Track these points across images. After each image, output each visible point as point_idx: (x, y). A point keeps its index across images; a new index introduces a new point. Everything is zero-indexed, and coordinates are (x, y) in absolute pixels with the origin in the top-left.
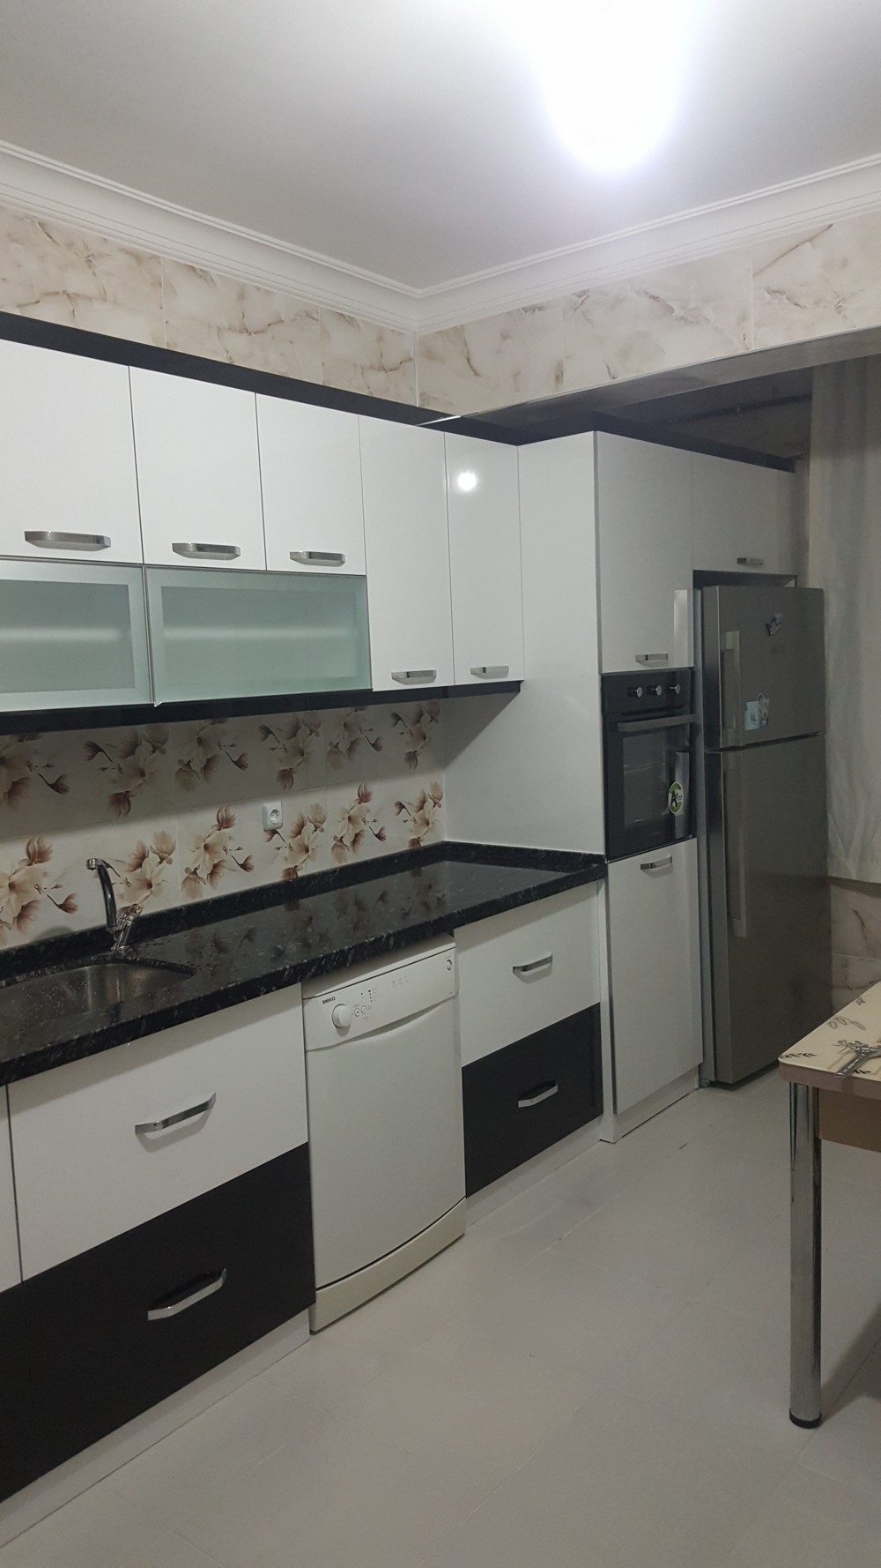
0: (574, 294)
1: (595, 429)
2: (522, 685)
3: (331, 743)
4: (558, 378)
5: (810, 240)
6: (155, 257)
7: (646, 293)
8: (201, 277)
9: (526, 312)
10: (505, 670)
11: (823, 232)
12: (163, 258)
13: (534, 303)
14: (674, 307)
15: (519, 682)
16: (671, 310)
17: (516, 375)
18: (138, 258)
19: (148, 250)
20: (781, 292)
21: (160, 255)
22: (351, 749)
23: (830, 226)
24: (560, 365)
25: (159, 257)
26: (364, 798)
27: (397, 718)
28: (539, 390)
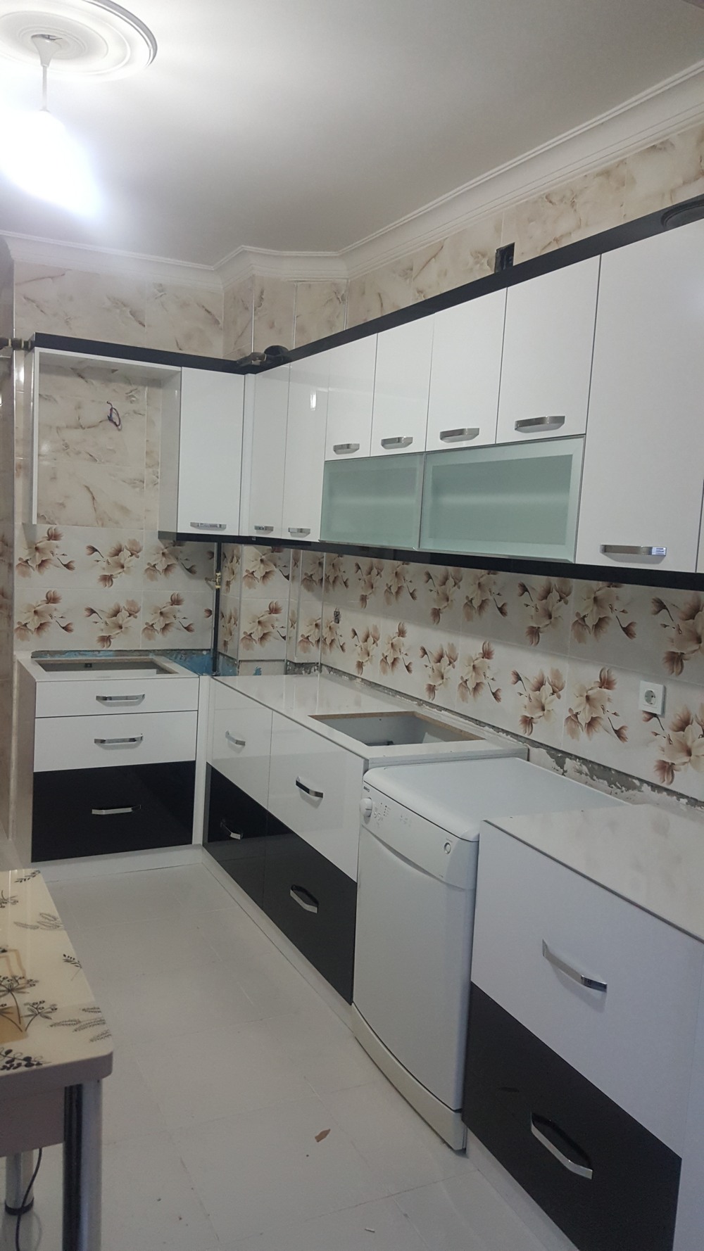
6: (622, 161)
8: (661, 149)
18: (608, 173)
19: (618, 159)
21: (628, 155)
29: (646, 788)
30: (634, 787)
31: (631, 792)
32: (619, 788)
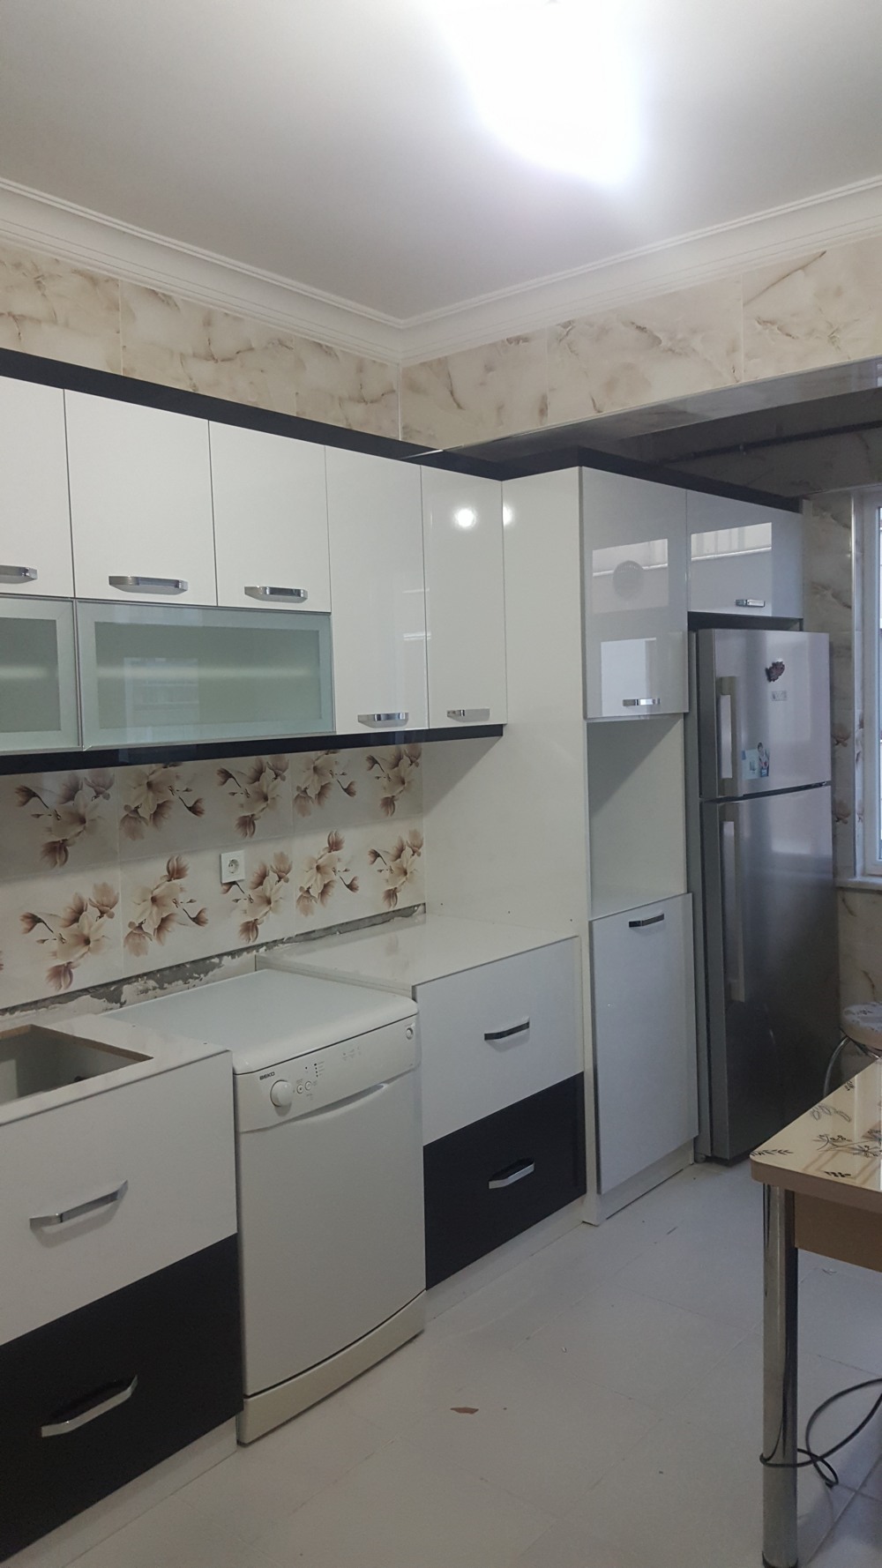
0: (559, 325)
1: (580, 464)
2: (504, 729)
3: (298, 788)
4: (543, 412)
5: (803, 268)
6: (113, 280)
7: (633, 323)
8: (163, 301)
9: (511, 343)
10: (486, 713)
11: (815, 260)
12: (122, 281)
13: (519, 334)
14: (661, 338)
15: (501, 726)
16: (657, 341)
17: (500, 408)
18: (93, 280)
19: (105, 273)
20: (772, 323)
21: (120, 278)
22: (321, 794)
23: (824, 253)
24: (544, 398)
25: (118, 280)
26: (334, 845)
27: (373, 761)
28: (522, 423)
29: (226, 959)
30: (214, 966)
31: (210, 974)
32: (197, 978)
